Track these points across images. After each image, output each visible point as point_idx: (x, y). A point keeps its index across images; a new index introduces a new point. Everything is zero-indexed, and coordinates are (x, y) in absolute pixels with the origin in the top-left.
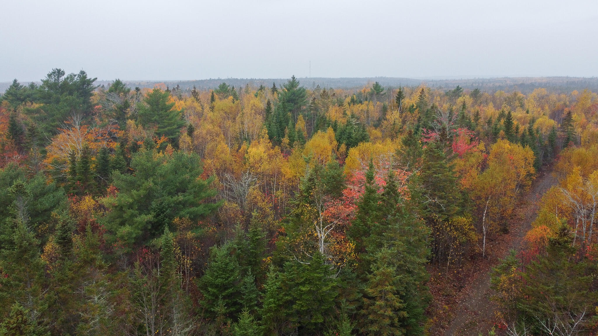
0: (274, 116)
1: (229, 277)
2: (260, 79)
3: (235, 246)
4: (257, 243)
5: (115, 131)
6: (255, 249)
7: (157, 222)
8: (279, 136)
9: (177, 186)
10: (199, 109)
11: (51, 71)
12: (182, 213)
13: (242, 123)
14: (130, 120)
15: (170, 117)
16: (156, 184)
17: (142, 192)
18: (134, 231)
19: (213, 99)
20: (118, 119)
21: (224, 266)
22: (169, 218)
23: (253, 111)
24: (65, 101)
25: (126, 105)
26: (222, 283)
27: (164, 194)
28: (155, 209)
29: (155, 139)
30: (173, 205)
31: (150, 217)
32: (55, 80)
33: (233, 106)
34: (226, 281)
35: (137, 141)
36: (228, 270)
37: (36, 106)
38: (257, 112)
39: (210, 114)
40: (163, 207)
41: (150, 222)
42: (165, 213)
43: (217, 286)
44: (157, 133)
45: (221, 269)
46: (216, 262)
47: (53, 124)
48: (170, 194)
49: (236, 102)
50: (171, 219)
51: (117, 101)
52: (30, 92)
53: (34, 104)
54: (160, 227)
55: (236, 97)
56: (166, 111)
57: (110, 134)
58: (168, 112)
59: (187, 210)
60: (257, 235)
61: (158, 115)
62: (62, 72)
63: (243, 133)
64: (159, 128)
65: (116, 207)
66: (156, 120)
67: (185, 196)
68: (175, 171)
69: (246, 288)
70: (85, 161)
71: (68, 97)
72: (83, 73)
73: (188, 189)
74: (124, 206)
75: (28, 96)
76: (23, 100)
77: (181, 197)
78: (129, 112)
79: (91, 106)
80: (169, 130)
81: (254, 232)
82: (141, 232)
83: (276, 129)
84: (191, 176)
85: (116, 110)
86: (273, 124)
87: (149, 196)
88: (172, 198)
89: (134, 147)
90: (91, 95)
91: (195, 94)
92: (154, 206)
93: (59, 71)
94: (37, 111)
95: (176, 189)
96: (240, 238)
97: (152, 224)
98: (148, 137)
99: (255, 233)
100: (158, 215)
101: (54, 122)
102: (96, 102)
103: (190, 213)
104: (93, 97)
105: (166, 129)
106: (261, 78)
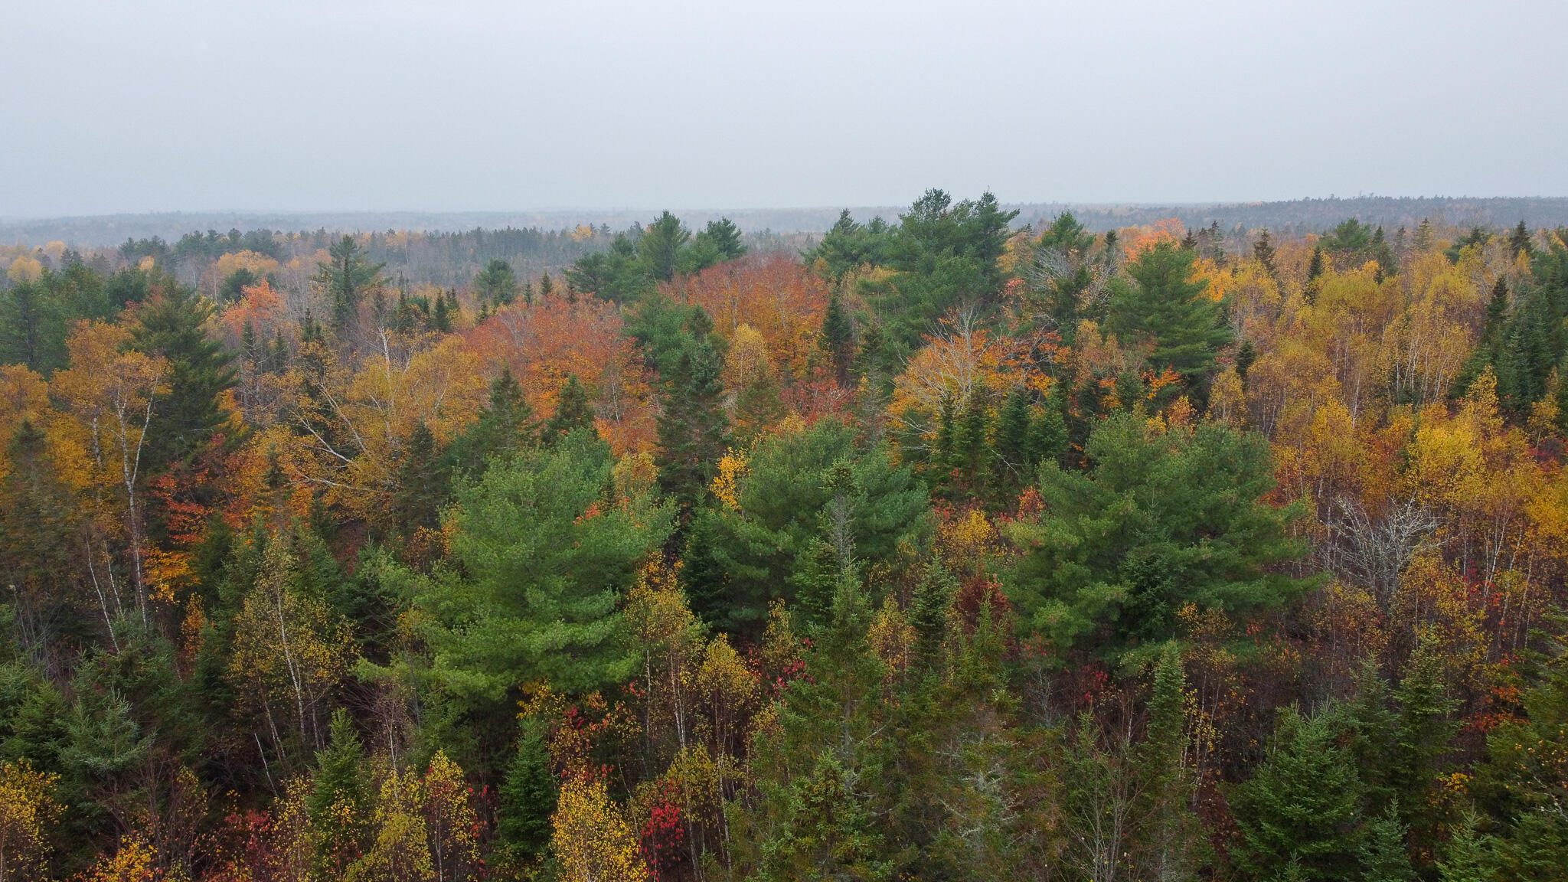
0: (1513, 330)
1: (1325, 807)
2: (1464, 200)
3: (1356, 722)
4: (1426, 727)
5: (1048, 348)
6: (1417, 741)
7: (1136, 607)
8: (1524, 394)
9: (1198, 519)
10: (1272, 294)
11: (923, 195)
12: (1205, 593)
13: (1403, 346)
14: (1086, 322)
15: (1191, 318)
16: (1142, 505)
17: (1105, 523)
18: (1077, 619)
19: (1316, 269)
20: (1058, 314)
21: (1314, 772)
22: (1169, 602)
23: (1441, 309)
24: (944, 269)
25: (1082, 280)
26: (1301, 817)
27: (1161, 535)
28: (1133, 573)
29: (1145, 374)
30: (1182, 569)
31: (1118, 592)
32: (929, 215)
33: (1377, 291)
34: (1317, 818)
35: (1100, 379)
36: (1326, 785)
37: (881, 274)
38: (1456, 311)
39: (1305, 312)
40: (1156, 571)
41: (1119, 605)
42: (1158, 587)
43: (1285, 822)
44: (1150, 359)
45: (1304, 777)
46: (1292, 754)
47: (913, 322)
48: (1176, 535)
49: (1387, 281)
50: (1173, 605)
51: (1058, 268)
52: (872, 240)
53: (878, 269)
54: (1141, 621)
55: (1387, 265)
56: (1182, 302)
57: (1037, 355)
58: (1189, 303)
59: (1218, 588)
60: (1426, 703)
61: (1161, 311)
62: (945, 197)
63: (1403, 376)
64: (1161, 344)
65: (1039, 549)
66: (1152, 324)
67: (1217, 549)
68: (1198, 478)
69: (1375, 852)
70: (975, 422)
71: (952, 259)
72: (989, 198)
73: (1226, 530)
74: (1057, 550)
75: (867, 250)
76: (854, 259)
77: (1206, 551)
78: (1087, 299)
79: (999, 280)
80: (1185, 352)
81: (1419, 691)
82: (1092, 625)
83: (1514, 371)
84: (1243, 494)
85: (1054, 292)
86: (1505, 354)
87: (1123, 534)
88: (1181, 548)
89: (1089, 392)
90: (1001, 252)
91: (1264, 250)
92: (1132, 564)
93: (939, 194)
94: (884, 288)
95: (1194, 525)
96: (1371, 701)
97: (1122, 610)
98: (1129, 369)
99: (1422, 695)
100: (1139, 590)
101: (918, 317)
102: (1009, 269)
103: (1226, 597)
104: (1003, 258)
105: (1178, 350)
106: (1469, 196)
